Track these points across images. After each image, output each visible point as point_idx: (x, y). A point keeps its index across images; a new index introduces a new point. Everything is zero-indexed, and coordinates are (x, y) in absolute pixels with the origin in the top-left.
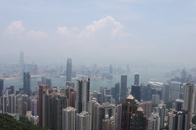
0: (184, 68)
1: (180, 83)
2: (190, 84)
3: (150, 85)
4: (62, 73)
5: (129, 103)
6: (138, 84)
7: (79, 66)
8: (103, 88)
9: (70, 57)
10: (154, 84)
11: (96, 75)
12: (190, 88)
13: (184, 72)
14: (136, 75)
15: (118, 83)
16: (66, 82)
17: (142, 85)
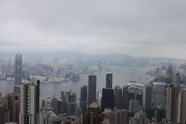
0: (171, 64)
1: (165, 84)
2: (174, 85)
3: (127, 88)
4: (10, 74)
5: (92, 113)
6: (111, 86)
7: (34, 63)
8: (65, 94)
9: (20, 52)
10: (133, 86)
11: (57, 76)
12: (174, 90)
13: (170, 70)
14: (107, 74)
15: (85, 86)
16: (14, 86)
17: (116, 88)
